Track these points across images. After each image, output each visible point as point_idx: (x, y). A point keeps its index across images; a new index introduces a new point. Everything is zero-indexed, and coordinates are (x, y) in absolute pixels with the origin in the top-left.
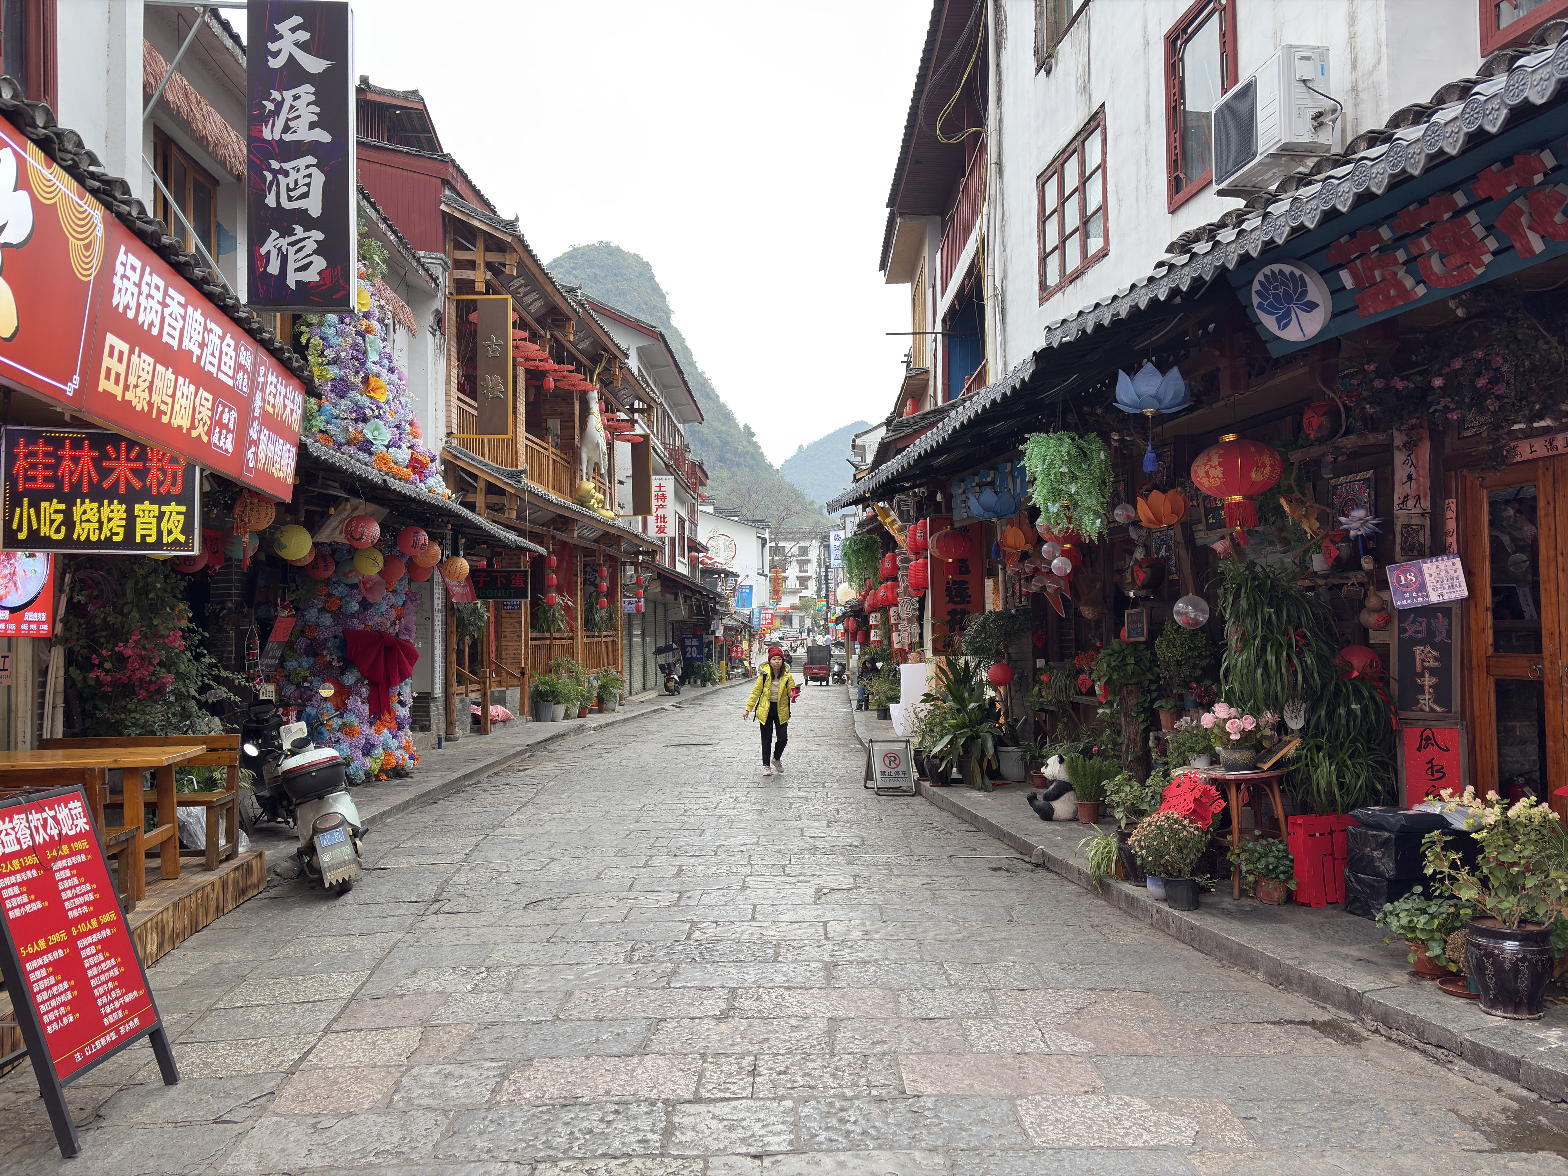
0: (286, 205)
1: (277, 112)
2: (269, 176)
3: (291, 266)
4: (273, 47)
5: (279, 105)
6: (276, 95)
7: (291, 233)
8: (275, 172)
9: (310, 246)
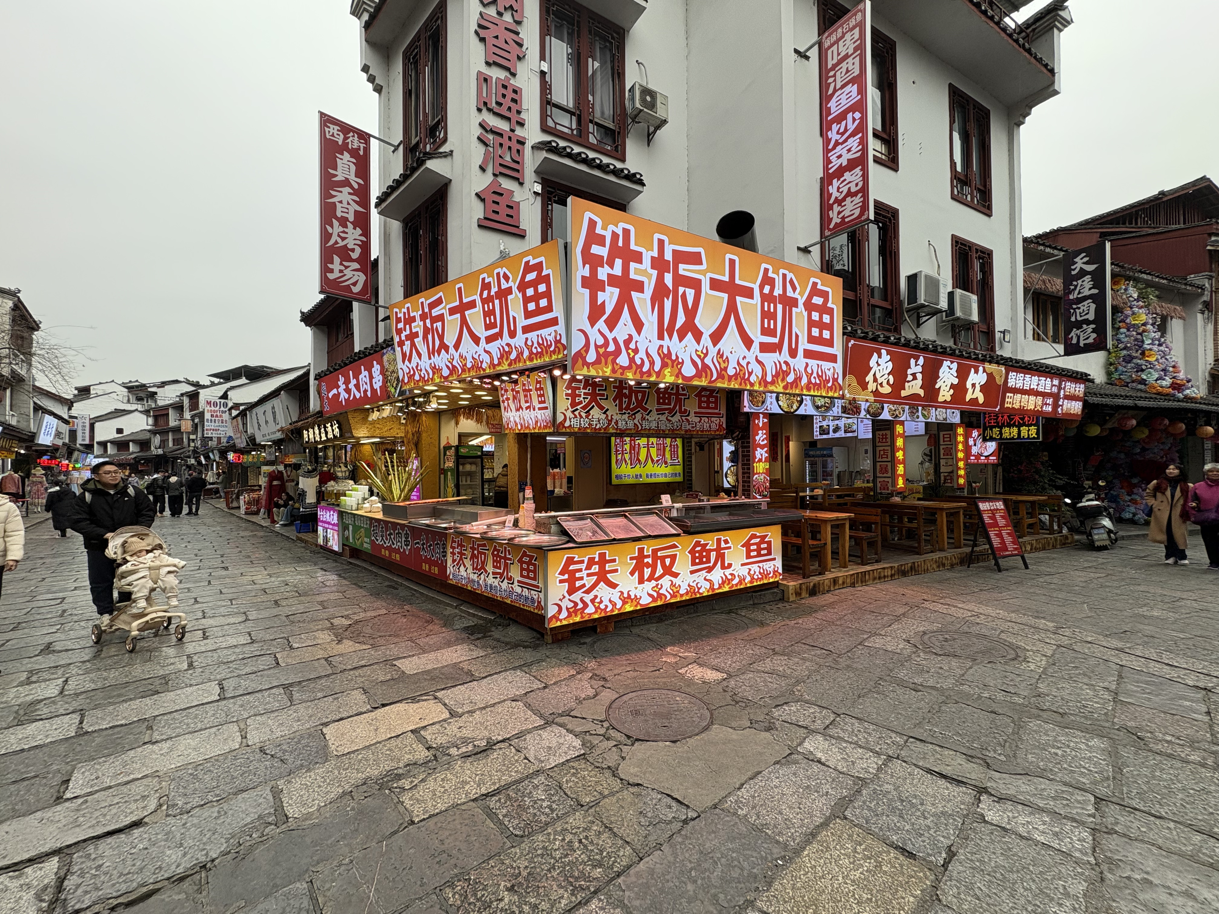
0: (1079, 318)
1: (1075, 289)
2: (1072, 311)
3: (1081, 339)
4: (1073, 267)
5: (1076, 286)
6: (1075, 283)
7: (1082, 327)
8: (1074, 309)
9: (1090, 330)
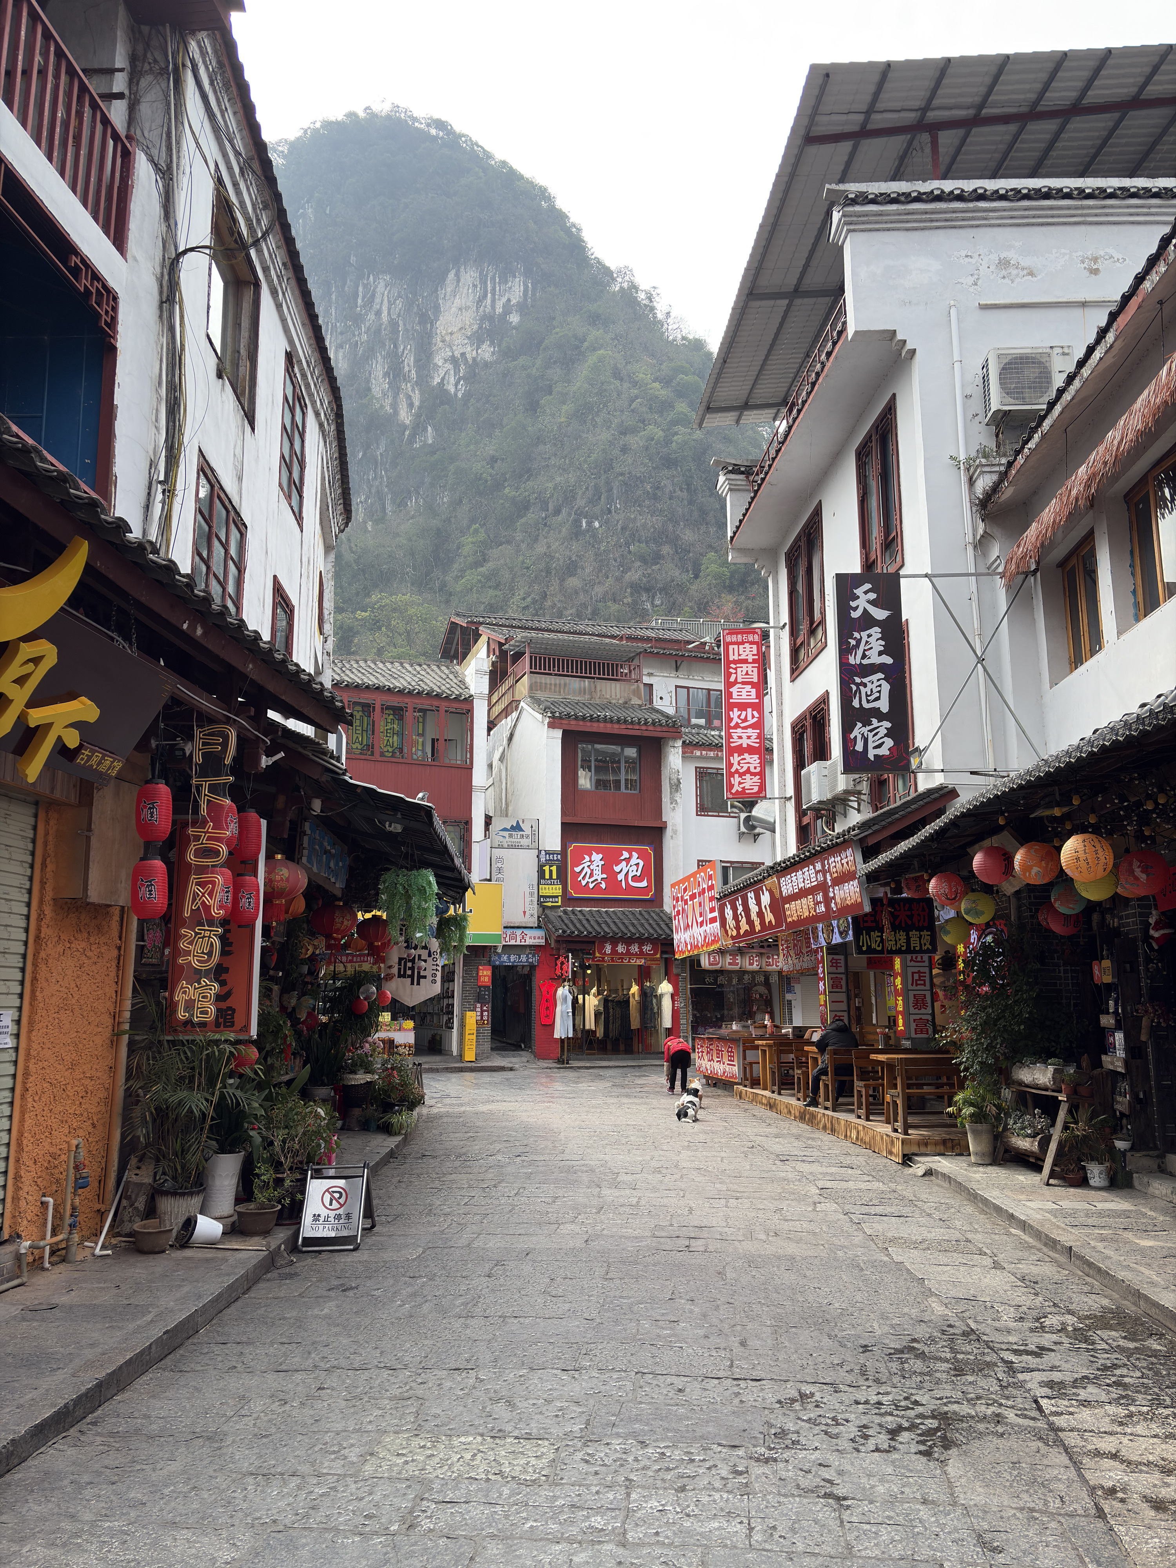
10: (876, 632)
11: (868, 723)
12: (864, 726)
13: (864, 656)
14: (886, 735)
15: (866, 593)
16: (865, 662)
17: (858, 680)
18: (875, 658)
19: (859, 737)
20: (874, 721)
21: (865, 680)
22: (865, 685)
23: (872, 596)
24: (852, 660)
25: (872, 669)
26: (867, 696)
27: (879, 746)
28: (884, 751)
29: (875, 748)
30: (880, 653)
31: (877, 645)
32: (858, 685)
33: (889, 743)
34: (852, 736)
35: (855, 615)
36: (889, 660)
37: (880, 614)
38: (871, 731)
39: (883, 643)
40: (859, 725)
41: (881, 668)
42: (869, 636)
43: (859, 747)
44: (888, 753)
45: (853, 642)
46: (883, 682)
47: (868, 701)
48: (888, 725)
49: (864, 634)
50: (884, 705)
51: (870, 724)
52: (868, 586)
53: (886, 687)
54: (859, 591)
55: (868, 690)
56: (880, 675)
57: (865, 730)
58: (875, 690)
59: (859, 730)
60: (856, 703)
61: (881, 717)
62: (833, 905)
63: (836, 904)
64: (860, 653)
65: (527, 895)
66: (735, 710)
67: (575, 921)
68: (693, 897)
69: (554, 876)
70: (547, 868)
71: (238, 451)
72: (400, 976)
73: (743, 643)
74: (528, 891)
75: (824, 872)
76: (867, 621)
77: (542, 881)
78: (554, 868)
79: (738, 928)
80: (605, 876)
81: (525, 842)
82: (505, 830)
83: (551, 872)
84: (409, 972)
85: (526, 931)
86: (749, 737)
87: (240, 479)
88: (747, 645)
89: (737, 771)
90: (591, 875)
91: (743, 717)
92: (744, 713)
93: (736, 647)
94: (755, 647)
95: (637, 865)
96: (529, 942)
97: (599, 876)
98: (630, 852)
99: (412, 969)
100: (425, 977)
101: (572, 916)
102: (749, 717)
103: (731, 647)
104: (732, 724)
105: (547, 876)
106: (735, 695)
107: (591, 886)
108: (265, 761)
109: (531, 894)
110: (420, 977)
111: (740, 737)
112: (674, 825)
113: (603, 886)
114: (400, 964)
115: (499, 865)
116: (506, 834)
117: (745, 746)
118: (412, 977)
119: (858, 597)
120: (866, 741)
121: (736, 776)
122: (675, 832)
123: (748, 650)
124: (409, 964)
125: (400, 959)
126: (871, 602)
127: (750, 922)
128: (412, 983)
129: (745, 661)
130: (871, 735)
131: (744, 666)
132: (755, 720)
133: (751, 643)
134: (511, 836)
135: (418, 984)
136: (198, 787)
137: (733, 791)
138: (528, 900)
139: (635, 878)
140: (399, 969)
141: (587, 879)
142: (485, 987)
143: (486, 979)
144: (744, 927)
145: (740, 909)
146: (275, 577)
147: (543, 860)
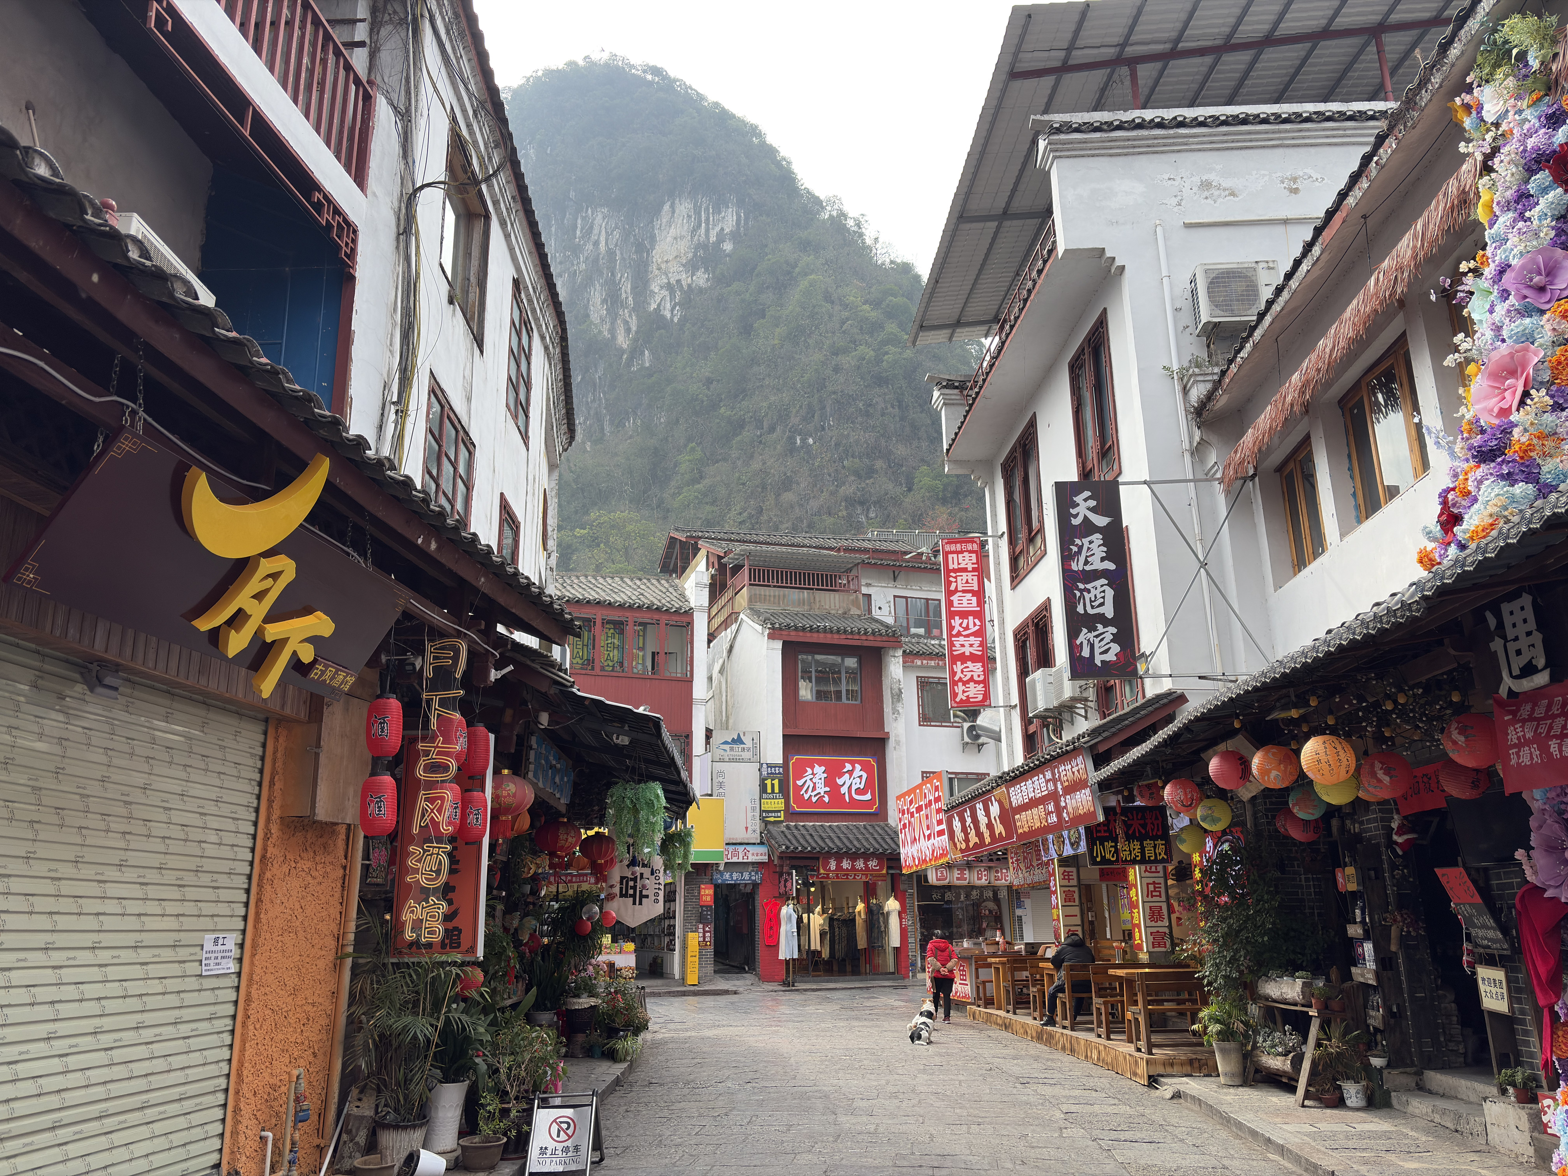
10: (1097, 538)
11: (1094, 629)
12: (1090, 631)
13: (1086, 563)
14: (1112, 641)
15: (1085, 500)
16: (1087, 568)
17: (1081, 586)
18: (1097, 564)
19: (1085, 643)
20: (1100, 626)
21: (1089, 586)
22: (1089, 591)
23: (1092, 503)
24: (1074, 567)
25: (1095, 575)
26: (1091, 601)
27: (1106, 652)
28: (1111, 657)
29: (1101, 653)
30: (1103, 559)
31: (1099, 551)
32: (1081, 591)
33: (1115, 648)
34: (1078, 642)
35: (1076, 522)
36: (1111, 566)
37: (1101, 521)
38: (1097, 636)
39: (1105, 549)
40: (1085, 630)
41: (1104, 574)
42: (1091, 542)
43: (1086, 653)
44: (1115, 659)
45: (1075, 549)
46: (1106, 588)
47: (1093, 607)
48: (1114, 630)
49: (1086, 541)
50: (1109, 611)
51: (1095, 629)
52: (1087, 494)
53: (1110, 593)
54: (1079, 499)
55: (1092, 595)
56: (1104, 581)
57: (1091, 636)
58: (1098, 596)
59: (1084, 636)
60: (1080, 609)
61: (1106, 622)
62: (1065, 815)
63: (1068, 813)
64: (1082, 559)
65: (749, 809)
66: (957, 618)
67: (799, 837)
68: (919, 809)
69: (777, 790)
70: (768, 782)
71: (468, 373)
72: (622, 896)
73: (962, 552)
74: (749, 806)
75: (1054, 780)
76: (1088, 528)
77: (764, 796)
78: (776, 782)
79: (967, 840)
80: (828, 789)
81: (746, 755)
82: (726, 743)
83: (773, 785)
84: (631, 892)
85: (748, 848)
86: (971, 645)
87: (469, 399)
88: (966, 554)
89: (960, 680)
90: (814, 789)
91: (964, 625)
92: (965, 621)
93: (955, 556)
94: (974, 555)
95: (860, 777)
96: (751, 859)
97: (822, 789)
98: (853, 763)
99: (634, 888)
100: (647, 897)
101: (796, 832)
102: (971, 625)
103: (950, 556)
104: (954, 633)
105: (769, 790)
106: (956, 604)
107: (814, 799)
108: (494, 675)
109: (753, 809)
110: (642, 896)
111: (963, 646)
112: (897, 736)
113: (826, 799)
114: (621, 883)
115: (721, 779)
116: (727, 747)
117: (967, 654)
118: (634, 896)
119: (1078, 505)
120: (1092, 647)
121: (960, 684)
122: (898, 743)
123: (967, 558)
124: (631, 883)
125: (622, 878)
126: (1092, 510)
127: (979, 834)
128: (634, 903)
129: (965, 570)
130: (1097, 640)
131: (964, 574)
132: (977, 628)
133: (970, 552)
134: (732, 749)
135: (640, 903)
136: (429, 702)
137: (958, 700)
138: (750, 815)
139: (859, 791)
140: (621, 889)
141: (809, 792)
142: (707, 906)
143: (709, 899)
144: (974, 839)
145: (969, 820)
146: (502, 494)
147: (765, 773)
